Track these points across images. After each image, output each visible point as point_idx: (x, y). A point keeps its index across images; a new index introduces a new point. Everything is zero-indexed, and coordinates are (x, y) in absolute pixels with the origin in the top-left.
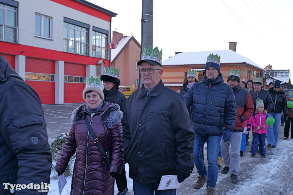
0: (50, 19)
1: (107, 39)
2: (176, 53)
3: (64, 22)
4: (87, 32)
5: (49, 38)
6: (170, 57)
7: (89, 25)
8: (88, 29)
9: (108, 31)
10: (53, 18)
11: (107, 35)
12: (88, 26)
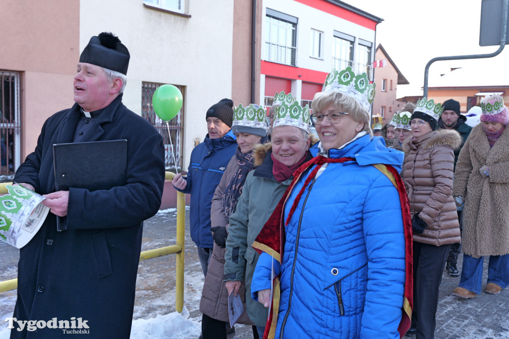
0: (320, 34)
1: (370, 54)
2: (452, 69)
3: (334, 36)
4: (352, 46)
5: (319, 56)
6: (442, 75)
7: (355, 37)
8: (352, 43)
9: (372, 43)
10: (325, 33)
11: (370, 48)
12: (353, 38)
